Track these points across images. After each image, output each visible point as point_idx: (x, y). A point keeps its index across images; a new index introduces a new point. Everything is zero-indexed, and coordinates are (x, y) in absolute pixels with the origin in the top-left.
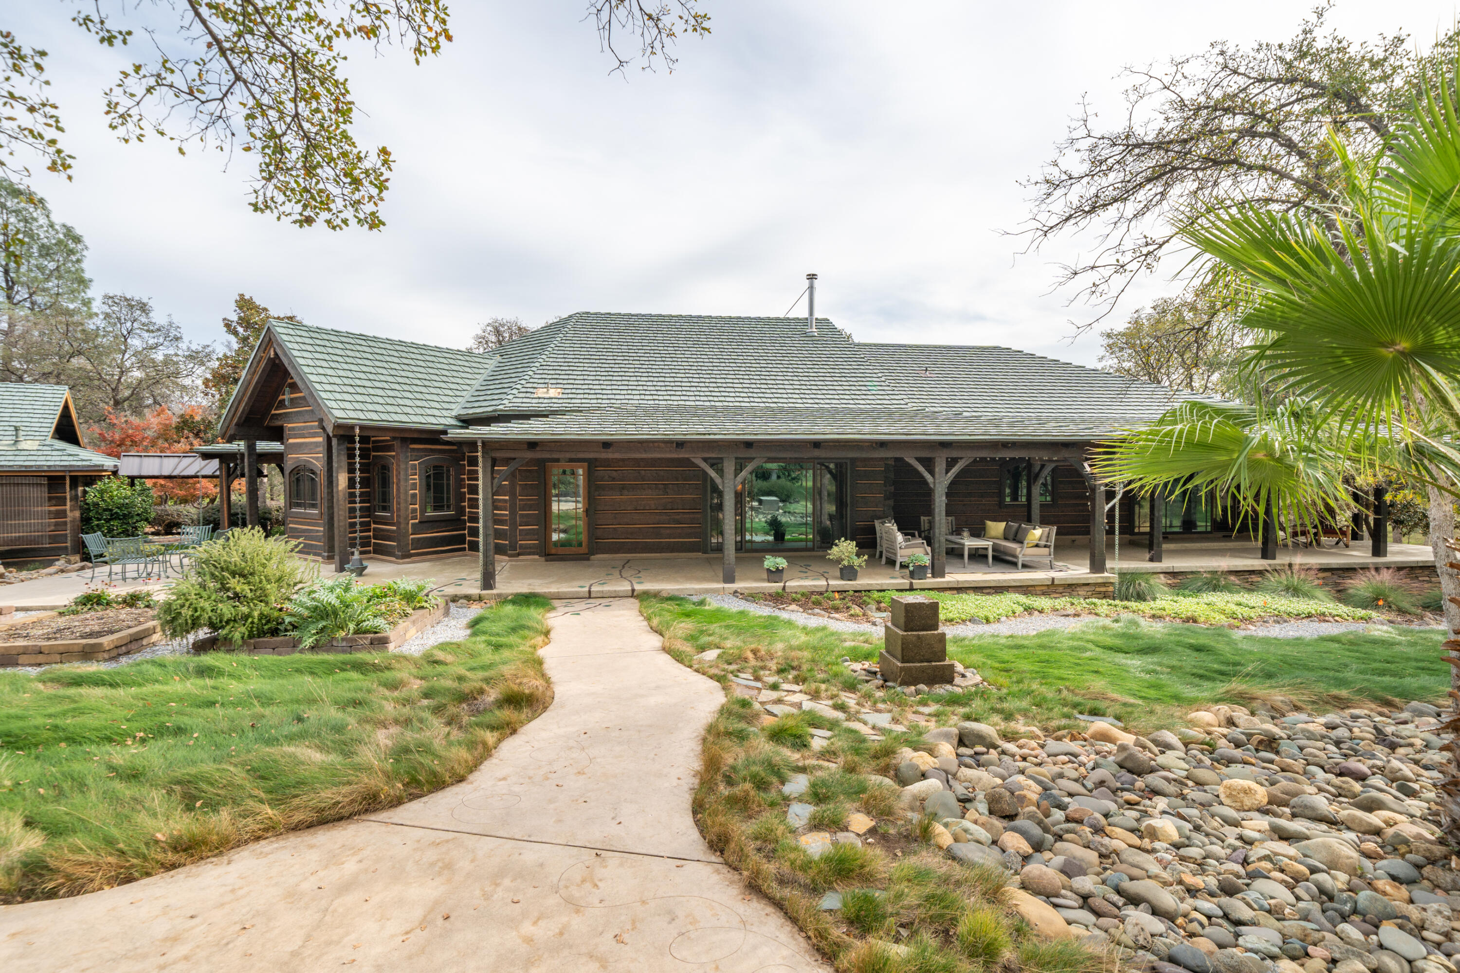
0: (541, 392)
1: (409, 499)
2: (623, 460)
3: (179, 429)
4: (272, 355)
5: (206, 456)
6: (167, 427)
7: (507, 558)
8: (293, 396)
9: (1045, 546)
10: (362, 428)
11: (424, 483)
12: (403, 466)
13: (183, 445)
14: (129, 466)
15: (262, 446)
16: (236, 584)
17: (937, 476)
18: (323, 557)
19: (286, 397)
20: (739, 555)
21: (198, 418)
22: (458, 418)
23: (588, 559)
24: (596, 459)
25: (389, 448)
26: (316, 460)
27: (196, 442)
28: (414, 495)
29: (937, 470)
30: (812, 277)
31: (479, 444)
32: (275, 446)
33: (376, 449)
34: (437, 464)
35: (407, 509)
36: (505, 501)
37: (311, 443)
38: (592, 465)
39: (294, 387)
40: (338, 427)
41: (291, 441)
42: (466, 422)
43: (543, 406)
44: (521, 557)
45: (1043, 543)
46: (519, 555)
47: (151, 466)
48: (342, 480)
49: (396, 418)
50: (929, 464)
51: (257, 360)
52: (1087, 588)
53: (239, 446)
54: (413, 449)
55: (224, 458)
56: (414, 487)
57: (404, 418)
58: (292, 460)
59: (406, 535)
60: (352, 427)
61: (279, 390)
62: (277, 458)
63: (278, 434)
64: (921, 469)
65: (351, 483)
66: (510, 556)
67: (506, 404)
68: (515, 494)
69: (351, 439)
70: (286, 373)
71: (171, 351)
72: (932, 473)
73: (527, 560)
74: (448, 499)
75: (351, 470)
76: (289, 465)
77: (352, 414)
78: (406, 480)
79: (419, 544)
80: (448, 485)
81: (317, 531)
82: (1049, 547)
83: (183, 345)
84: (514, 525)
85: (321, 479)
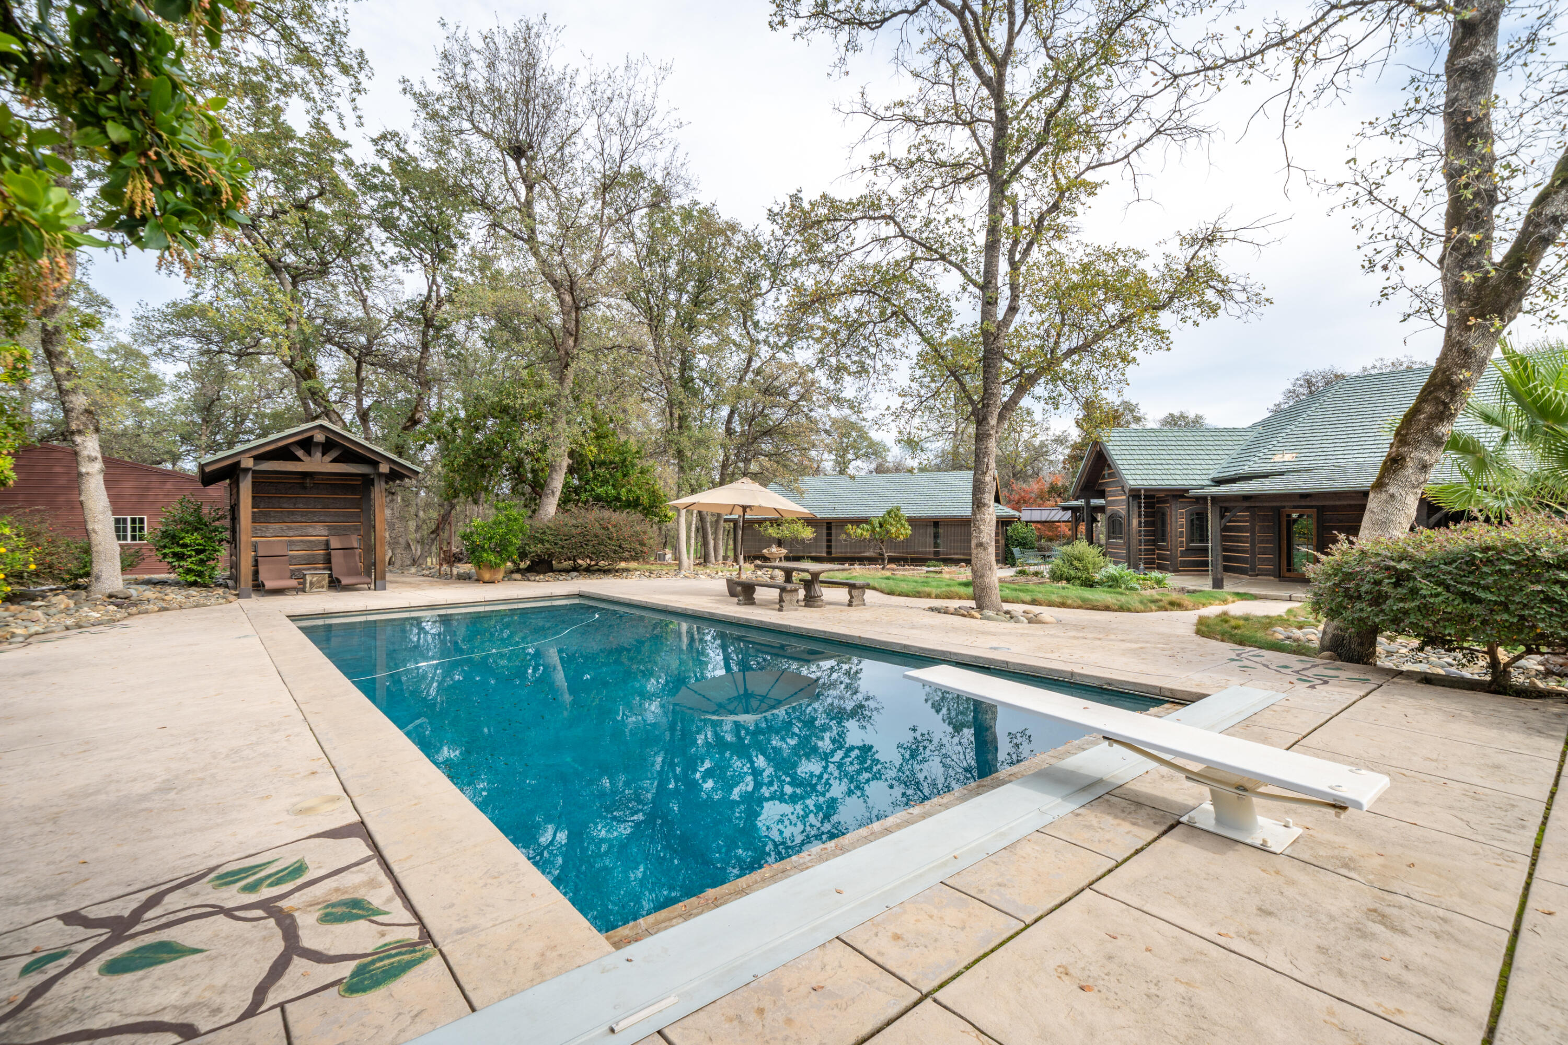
0: (1278, 458)
1: (1179, 534)
2: (1351, 506)
3: (1050, 492)
4: (1099, 449)
5: (1065, 509)
6: (1042, 491)
8: (1109, 472)
10: (1146, 490)
11: (1187, 524)
12: (1174, 513)
13: (1052, 503)
14: (1026, 515)
15: (1095, 502)
16: (1076, 563)
19: (1106, 472)
21: (1060, 484)
22: (1213, 480)
24: (1324, 506)
25: (1165, 502)
26: (1121, 509)
27: (1058, 500)
28: (1182, 532)
31: (1209, 498)
32: (1101, 502)
33: (1159, 502)
34: (1192, 511)
35: (1177, 541)
36: (1247, 536)
37: (1119, 500)
38: (1321, 510)
39: (1109, 466)
40: (1131, 490)
41: (1109, 498)
42: (1218, 482)
43: (1278, 468)
44: (1259, 577)
46: (1257, 575)
47: (1037, 515)
48: (1135, 522)
49: (1167, 482)
51: (1091, 452)
53: (1081, 502)
54: (1177, 502)
55: (1074, 509)
56: (1182, 526)
57: (1173, 483)
58: (1110, 510)
59: (1176, 558)
60: (1139, 490)
61: (1102, 469)
62: (1102, 509)
63: (1102, 494)
65: (1140, 523)
66: (1251, 576)
67: (1246, 469)
68: (1253, 533)
69: (1139, 497)
70: (1106, 460)
71: (1044, 438)
74: (1196, 535)
75: (1140, 516)
76: (1108, 513)
77: (1140, 482)
78: (1177, 522)
79: (1184, 564)
81: (1123, 553)
83: (1051, 433)
84: (1253, 554)
85: (1124, 522)
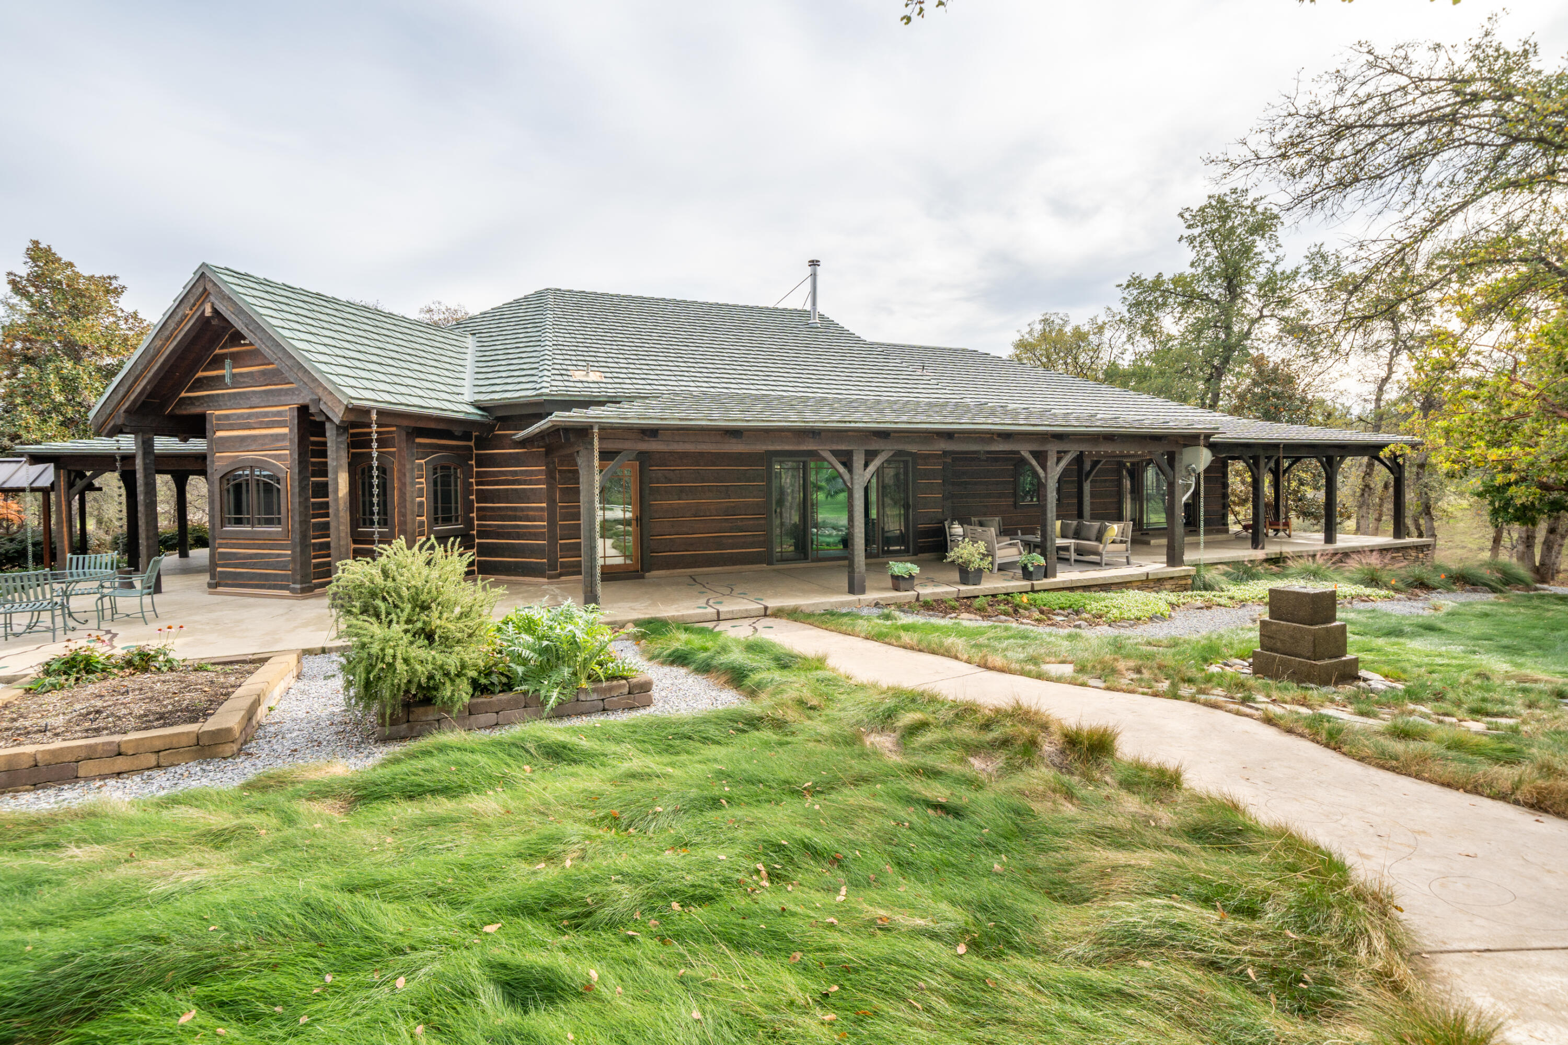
0: (579, 375)
1: (416, 509)
4: (208, 312)
5: (41, 458)
7: (546, 580)
8: (236, 371)
9: (1121, 542)
10: (380, 412)
11: (432, 489)
12: (408, 466)
17: (1049, 470)
18: (293, 591)
19: (225, 372)
20: (870, 561)
22: (476, 405)
23: (643, 577)
26: (280, 459)
28: (421, 504)
29: (1049, 463)
30: (814, 263)
31: (596, 430)
32: (190, 444)
34: (444, 463)
35: (414, 521)
36: (542, 509)
37: (266, 436)
38: (645, 464)
40: (350, 410)
41: (220, 434)
44: (563, 578)
45: (1119, 538)
46: (560, 575)
48: (343, 483)
50: (1041, 457)
51: (177, 321)
52: (1172, 582)
54: (420, 445)
55: (70, 461)
56: (421, 493)
58: (221, 461)
60: (367, 411)
61: (214, 363)
64: (1034, 463)
66: (550, 577)
68: (554, 501)
72: (1044, 468)
73: (570, 582)
74: (456, 509)
76: (220, 469)
77: (365, 394)
78: (413, 484)
80: (456, 491)
81: (285, 555)
82: (1125, 542)
84: (552, 538)
85: (287, 485)
